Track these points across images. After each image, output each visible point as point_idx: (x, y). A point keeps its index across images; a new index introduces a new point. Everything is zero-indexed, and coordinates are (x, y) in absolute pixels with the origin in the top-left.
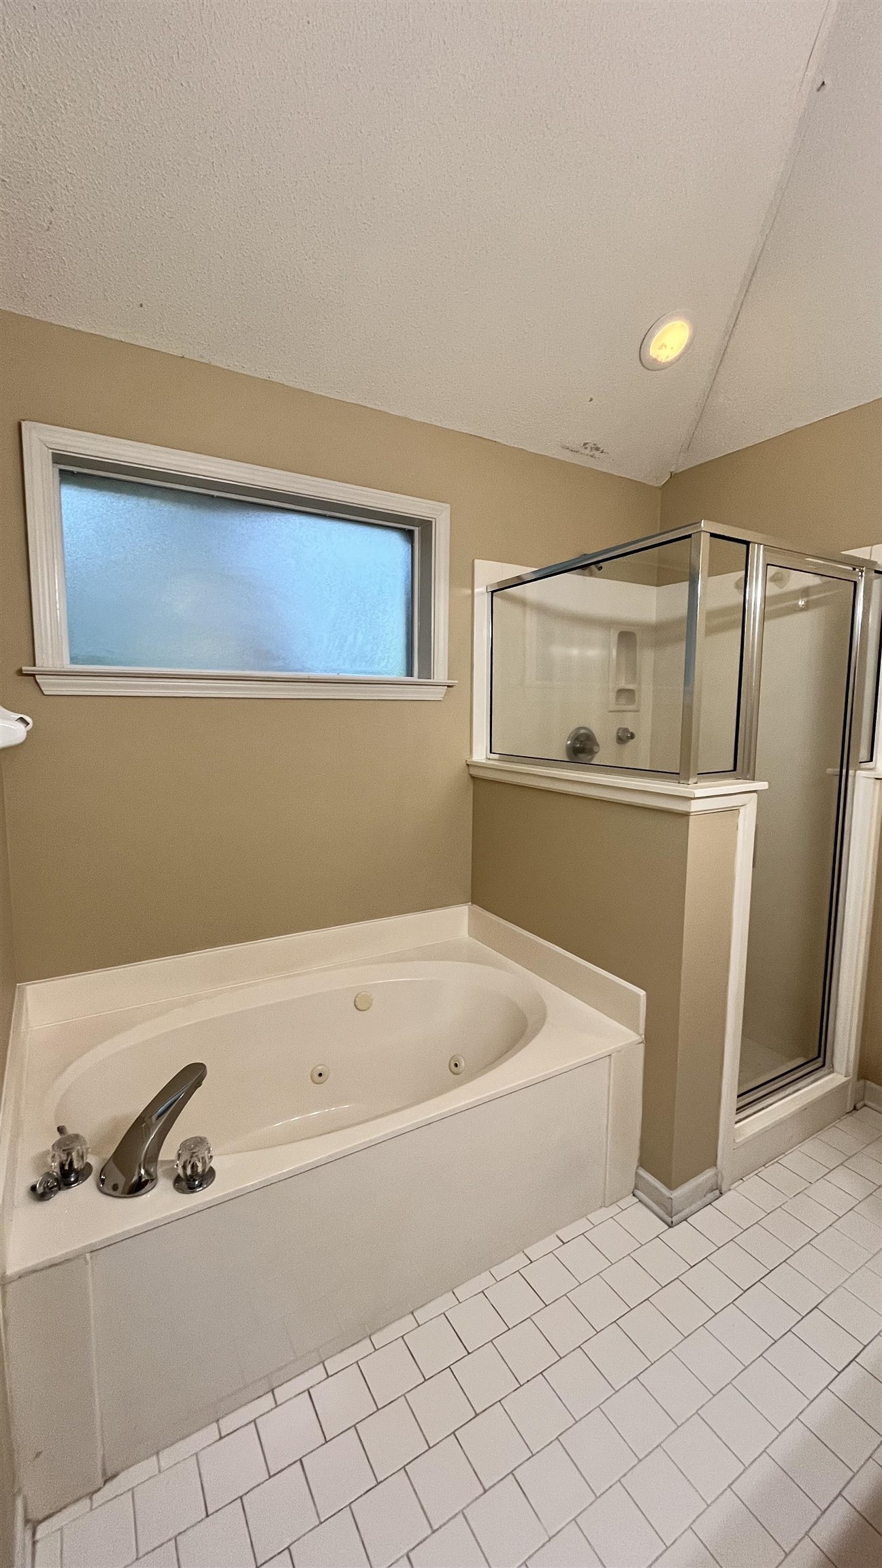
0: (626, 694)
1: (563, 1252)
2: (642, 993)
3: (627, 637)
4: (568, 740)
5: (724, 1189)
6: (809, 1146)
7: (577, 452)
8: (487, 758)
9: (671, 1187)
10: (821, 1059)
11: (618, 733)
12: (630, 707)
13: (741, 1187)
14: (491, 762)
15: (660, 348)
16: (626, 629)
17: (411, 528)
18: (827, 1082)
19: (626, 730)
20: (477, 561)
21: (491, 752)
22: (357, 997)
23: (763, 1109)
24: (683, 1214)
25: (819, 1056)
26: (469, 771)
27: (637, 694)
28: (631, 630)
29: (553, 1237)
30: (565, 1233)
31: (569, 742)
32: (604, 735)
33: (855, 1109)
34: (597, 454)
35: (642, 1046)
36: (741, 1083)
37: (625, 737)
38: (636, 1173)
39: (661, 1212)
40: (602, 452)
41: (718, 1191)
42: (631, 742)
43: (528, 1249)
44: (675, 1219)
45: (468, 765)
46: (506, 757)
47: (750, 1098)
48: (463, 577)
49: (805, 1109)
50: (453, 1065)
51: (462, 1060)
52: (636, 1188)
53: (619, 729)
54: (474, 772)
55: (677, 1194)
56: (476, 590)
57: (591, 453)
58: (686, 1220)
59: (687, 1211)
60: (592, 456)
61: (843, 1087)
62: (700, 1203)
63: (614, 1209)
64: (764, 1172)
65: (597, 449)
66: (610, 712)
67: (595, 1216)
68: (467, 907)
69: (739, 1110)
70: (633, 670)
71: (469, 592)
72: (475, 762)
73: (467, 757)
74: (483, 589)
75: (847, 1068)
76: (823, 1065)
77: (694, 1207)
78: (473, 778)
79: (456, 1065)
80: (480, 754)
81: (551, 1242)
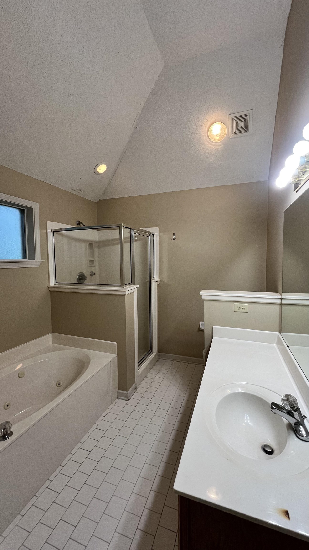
0: (92, 262)
1: (105, 419)
2: (116, 343)
3: (91, 245)
4: (77, 276)
5: (137, 387)
6: (151, 372)
7: (75, 191)
8: (54, 284)
9: (127, 391)
10: (151, 351)
11: (90, 273)
12: (93, 265)
13: (141, 386)
14: (55, 286)
15: (99, 170)
16: (90, 242)
17: (24, 209)
18: (152, 355)
19: (92, 272)
20: (48, 222)
21: (56, 282)
22: (19, 373)
23: (142, 366)
24: (130, 397)
25: (150, 350)
26: (49, 289)
27: (95, 261)
28: (91, 243)
29: (101, 417)
30: (104, 414)
31: (78, 277)
32: (87, 274)
33: (158, 360)
34: (80, 192)
35: (117, 357)
36: (139, 359)
37: (92, 274)
38: (118, 392)
39: (126, 399)
40: (82, 192)
41: (136, 388)
42: (94, 276)
43: (96, 422)
44: (129, 398)
45: (48, 287)
46: (60, 283)
47: (141, 362)
48: (44, 227)
49: (150, 363)
50: (58, 385)
51: (61, 382)
52: (118, 396)
53: (91, 272)
54: (51, 289)
55: (129, 392)
56: (48, 231)
57: (78, 192)
58: (131, 398)
59: (131, 396)
60: (79, 192)
61: (156, 355)
62: (133, 393)
63: (114, 403)
64: (144, 381)
65: (81, 191)
66: (88, 267)
67: (110, 407)
68: (51, 334)
69: (139, 366)
70: (93, 255)
71: (46, 231)
72: (51, 286)
73: (48, 285)
74: (50, 231)
75: (156, 351)
76: (151, 352)
77: (132, 394)
78: (50, 291)
79: (59, 384)
80: (52, 283)
81: (101, 418)
